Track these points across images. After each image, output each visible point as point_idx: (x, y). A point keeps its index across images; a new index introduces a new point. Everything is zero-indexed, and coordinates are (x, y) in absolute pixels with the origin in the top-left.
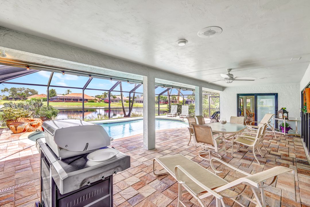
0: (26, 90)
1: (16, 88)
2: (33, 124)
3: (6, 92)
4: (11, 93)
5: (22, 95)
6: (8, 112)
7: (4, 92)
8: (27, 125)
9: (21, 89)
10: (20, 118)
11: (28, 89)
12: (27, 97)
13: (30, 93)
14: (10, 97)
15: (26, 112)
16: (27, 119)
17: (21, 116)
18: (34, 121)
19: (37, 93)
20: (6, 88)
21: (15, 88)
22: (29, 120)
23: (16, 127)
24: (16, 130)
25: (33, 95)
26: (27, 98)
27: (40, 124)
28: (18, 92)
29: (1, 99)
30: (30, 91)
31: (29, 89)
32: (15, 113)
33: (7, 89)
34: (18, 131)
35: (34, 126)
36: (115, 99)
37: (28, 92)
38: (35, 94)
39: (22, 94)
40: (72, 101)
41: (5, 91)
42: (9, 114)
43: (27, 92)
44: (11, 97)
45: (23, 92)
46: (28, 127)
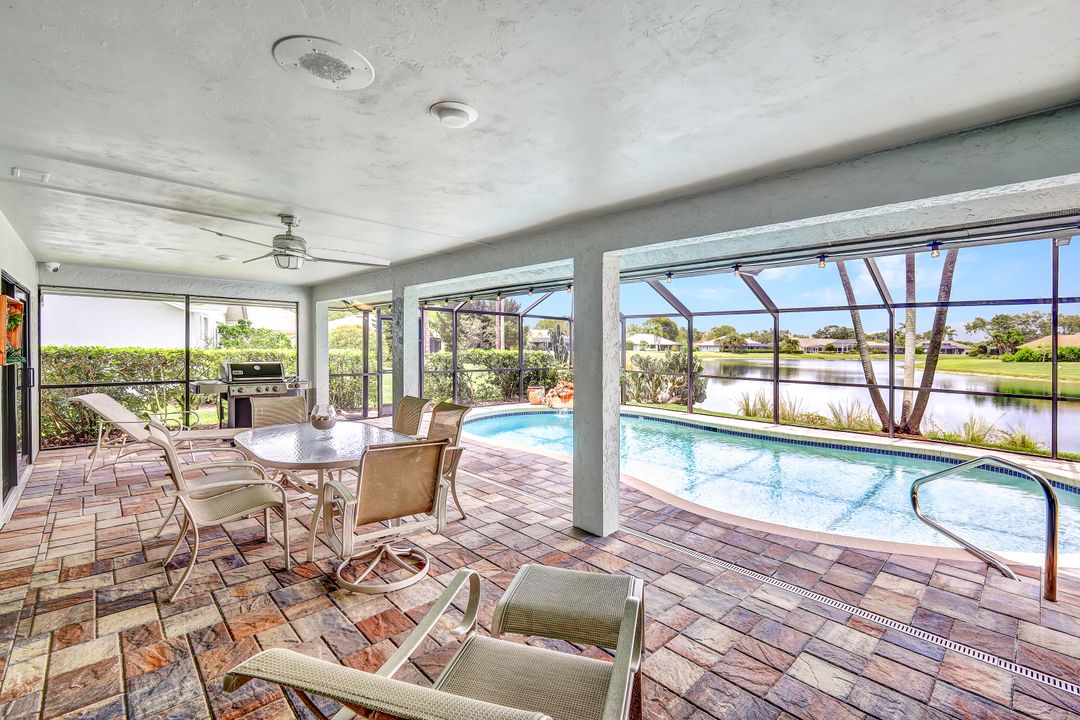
1: (1012, 315)
3: (977, 330)
4: (992, 333)
5: (1010, 339)
7: (972, 332)
9: (1028, 317)
21: (1006, 318)
41: (975, 327)
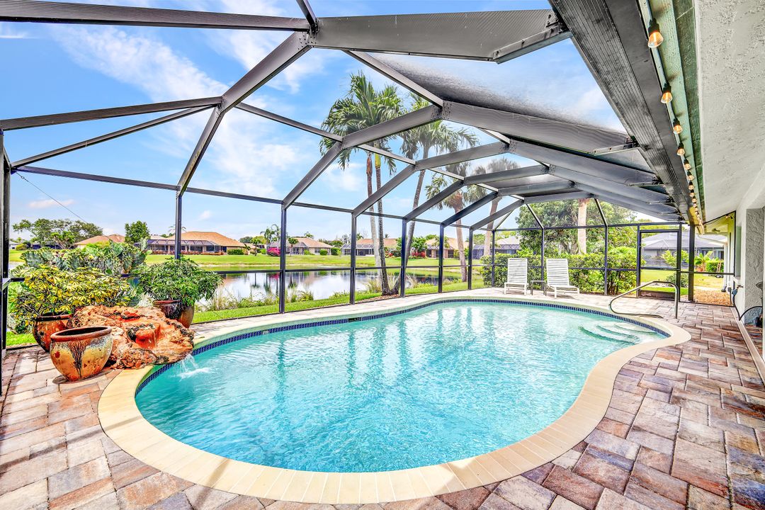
0: (73, 224)
1: (50, 220)
2: (141, 333)
3: (24, 230)
4: (36, 232)
5: (65, 238)
6: (43, 287)
8: (119, 338)
9: (62, 222)
10: (90, 308)
11: (78, 222)
12: (76, 242)
13: (82, 233)
14: (34, 244)
15: (110, 282)
16: (111, 310)
17: (93, 299)
18: (138, 317)
19: (99, 233)
20: (24, 221)
21: (47, 221)
22: (119, 313)
23: (78, 352)
24: (78, 364)
25: (90, 237)
26: (76, 246)
27: (162, 331)
28: (55, 230)
29: (14, 248)
30: (83, 228)
31: (81, 224)
32: (68, 287)
33: (27, 222)
34: (85, 371)
35: (143, 341)
36: (294, 245)
37: (78, 229)
38: (96, 235)
39: (64, 236)
40: (189, 250)
41: (22, 227)
42: (46, 293)
43: (75, 230)
44: (36, 243)
45: (66, 230)
46: (124, 348)
